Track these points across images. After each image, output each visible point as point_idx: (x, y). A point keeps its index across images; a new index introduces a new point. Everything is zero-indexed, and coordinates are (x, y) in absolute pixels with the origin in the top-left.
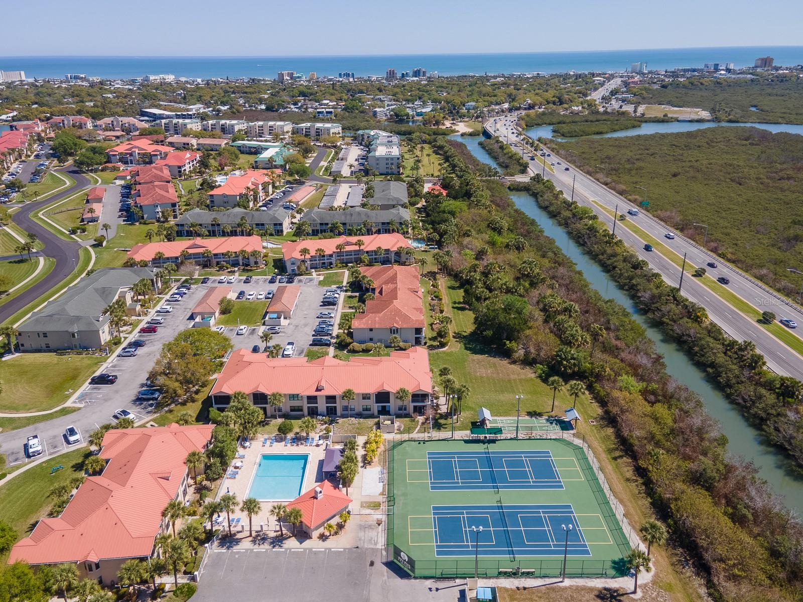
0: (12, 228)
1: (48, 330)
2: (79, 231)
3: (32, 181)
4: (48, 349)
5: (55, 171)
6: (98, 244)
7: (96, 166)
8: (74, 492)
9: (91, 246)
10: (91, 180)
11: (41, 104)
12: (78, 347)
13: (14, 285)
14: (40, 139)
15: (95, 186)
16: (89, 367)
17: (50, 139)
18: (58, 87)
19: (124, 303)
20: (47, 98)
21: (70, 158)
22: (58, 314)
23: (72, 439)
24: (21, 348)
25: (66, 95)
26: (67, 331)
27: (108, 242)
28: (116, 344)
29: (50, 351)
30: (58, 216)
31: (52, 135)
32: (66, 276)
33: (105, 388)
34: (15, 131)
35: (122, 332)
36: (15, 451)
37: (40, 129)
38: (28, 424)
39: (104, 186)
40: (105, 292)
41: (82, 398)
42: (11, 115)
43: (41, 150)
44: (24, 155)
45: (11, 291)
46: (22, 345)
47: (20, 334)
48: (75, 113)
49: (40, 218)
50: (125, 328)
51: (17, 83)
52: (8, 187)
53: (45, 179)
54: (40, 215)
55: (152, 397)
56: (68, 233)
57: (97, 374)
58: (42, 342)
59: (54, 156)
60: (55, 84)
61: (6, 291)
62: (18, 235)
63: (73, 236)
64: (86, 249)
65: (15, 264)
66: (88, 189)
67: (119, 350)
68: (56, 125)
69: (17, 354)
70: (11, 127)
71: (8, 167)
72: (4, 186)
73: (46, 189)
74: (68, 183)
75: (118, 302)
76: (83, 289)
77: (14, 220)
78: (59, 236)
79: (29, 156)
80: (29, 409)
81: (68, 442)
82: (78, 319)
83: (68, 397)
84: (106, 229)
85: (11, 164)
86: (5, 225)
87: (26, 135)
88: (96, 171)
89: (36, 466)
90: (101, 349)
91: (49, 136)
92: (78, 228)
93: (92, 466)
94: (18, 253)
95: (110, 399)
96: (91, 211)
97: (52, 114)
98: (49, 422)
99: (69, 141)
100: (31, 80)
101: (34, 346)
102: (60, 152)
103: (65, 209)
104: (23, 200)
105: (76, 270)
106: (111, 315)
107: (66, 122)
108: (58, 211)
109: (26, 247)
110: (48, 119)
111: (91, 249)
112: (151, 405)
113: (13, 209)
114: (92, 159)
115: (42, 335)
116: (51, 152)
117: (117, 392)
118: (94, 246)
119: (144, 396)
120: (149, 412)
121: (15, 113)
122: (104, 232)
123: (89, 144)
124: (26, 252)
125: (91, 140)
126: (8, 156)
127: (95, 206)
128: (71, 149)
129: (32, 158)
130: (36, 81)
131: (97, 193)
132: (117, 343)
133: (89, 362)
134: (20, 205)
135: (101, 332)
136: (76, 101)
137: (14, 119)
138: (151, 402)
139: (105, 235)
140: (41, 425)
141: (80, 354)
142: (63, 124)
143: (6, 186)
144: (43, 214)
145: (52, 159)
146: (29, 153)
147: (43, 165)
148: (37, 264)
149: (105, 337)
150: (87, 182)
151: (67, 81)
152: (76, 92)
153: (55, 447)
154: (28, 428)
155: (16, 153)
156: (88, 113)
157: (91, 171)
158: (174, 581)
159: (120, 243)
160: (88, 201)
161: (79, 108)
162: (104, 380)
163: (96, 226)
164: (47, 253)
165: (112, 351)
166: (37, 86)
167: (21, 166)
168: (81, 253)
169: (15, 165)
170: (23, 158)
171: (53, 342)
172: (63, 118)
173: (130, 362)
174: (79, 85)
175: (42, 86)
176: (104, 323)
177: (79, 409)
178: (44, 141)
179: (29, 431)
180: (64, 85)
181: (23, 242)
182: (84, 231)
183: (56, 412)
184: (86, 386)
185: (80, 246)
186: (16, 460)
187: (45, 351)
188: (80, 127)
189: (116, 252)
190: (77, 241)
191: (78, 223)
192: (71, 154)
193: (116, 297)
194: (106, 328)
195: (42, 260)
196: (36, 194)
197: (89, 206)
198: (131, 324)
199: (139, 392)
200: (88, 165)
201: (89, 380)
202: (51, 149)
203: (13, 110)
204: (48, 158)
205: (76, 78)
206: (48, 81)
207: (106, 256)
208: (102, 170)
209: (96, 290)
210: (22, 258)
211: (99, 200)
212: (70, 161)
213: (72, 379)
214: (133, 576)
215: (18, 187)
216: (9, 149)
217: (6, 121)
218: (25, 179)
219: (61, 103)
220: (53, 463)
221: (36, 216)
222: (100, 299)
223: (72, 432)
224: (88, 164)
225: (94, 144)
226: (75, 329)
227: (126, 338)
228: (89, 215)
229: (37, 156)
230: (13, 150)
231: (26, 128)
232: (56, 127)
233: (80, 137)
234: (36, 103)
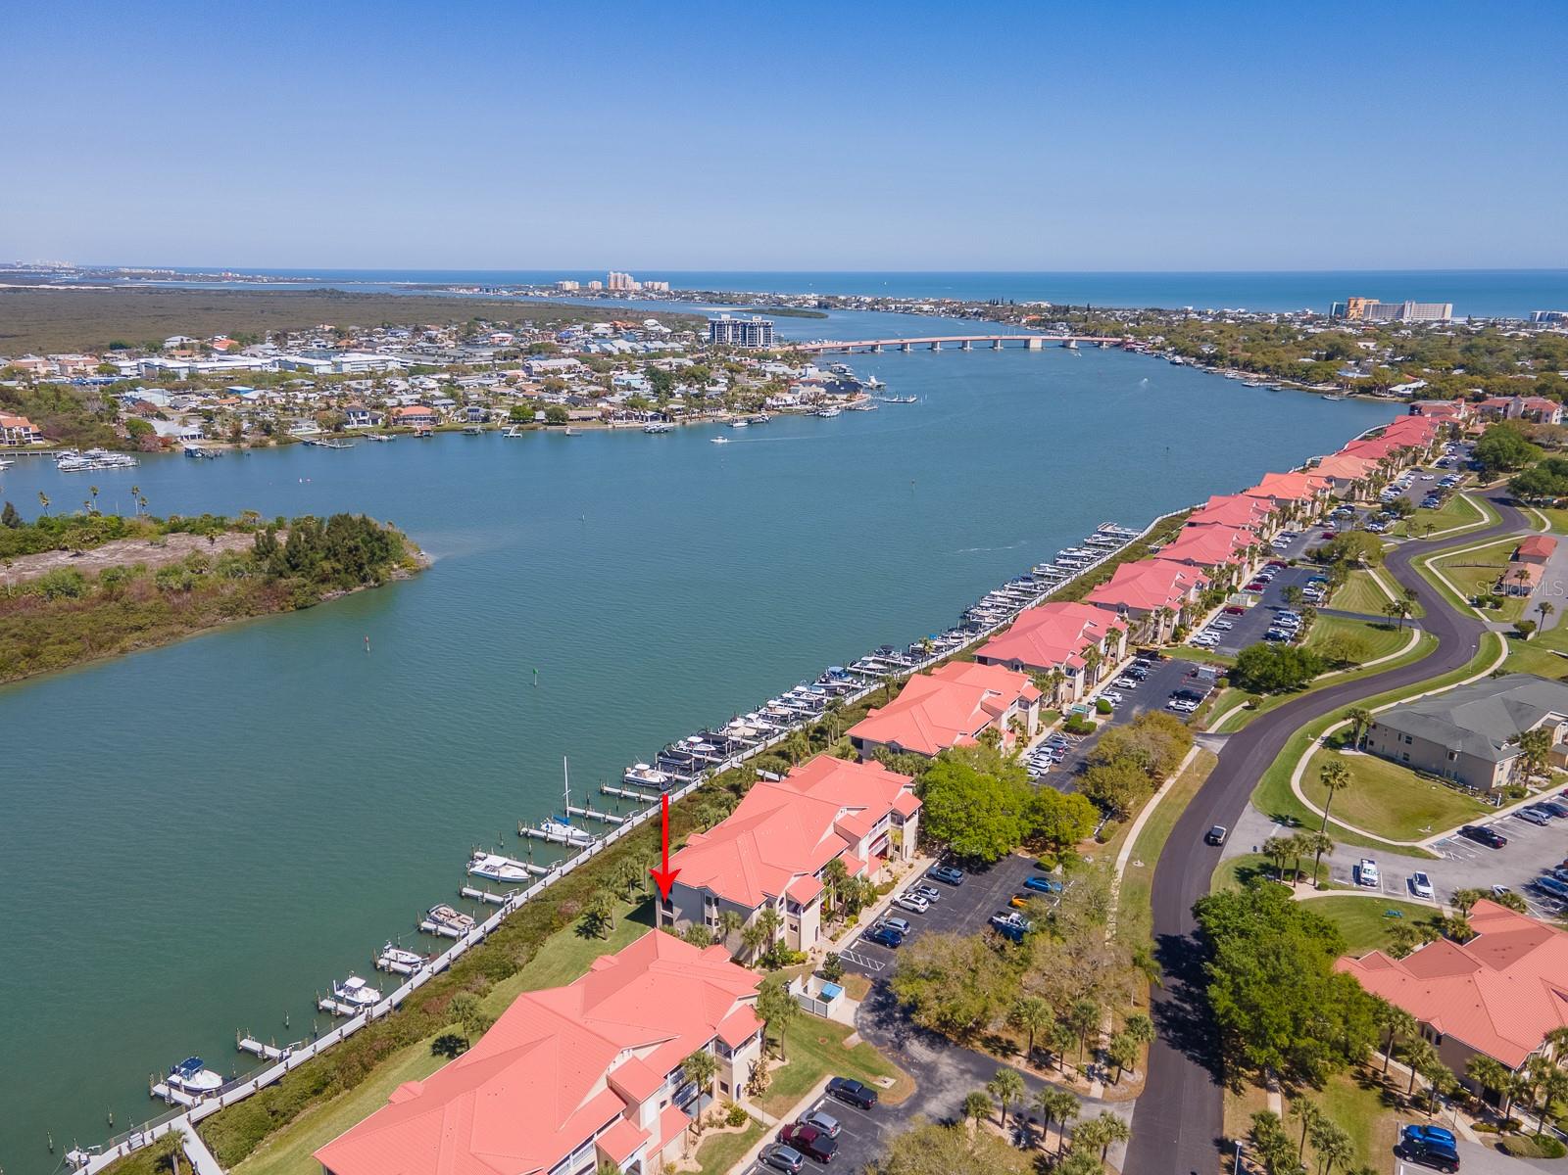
0: (1380, 574)
1: (1415, 734)
2: (1489, 603)
3: (1425, 505)
4: (1404, 762)
5: (1467, 494)
6: (1519, 633)
7: (1548, 498)
8: (1419, 947)
9: (1504, 634)
10: (1532, 520)
11: (1471, 370)
12: (1453, 775)
13: (1373, 658)
14: (1455, 434)
15: (1536, 533)
16: (1462, 810)
17: (1471, 436)
18: (1512, 336)
19: (1550, 738)
20: (1486, 359)
21: (1501, 474)
22: (1437, 717)
23: (1421, 888)
24: (1368, 746)
25: (1523, 354)
26: (1445, 747)
27: (1538, 634)
28: (1514, 795)
29: (1407, 766)
30: (1456, 572)
31: (1480, 429)
32: (1451, 669)
33: (1482, 850)
34: (1417, 418)
35: (1531, 782)
36: (1342, 867)
37: (1460, 417)
38: (1363, 845)
39: (1557, 537)
40: (1521, 711)
41: (1443, 846)
42: (1414, 385)
43: (1452, 454)
44: (1422, 459)
45: (1364, 665)
46: (1372, 743)
47: (1374, 727)
48: (1533, 391)
49: (1427, 568)
50: (1536, 779)
51: (1435, 325)
52: (1385, 508)
53: (1448, 506)
54: (1428, 563)
55: (1561, 893)
56: (1468, 603)
57: (1476, 824)
58: (1401, 749)
59: (1471, 467)
60: (1505, 331)
61: (1357, 664)
62: (1387, 586)
63: (1476, 610)
64: (1494, 637)
65: (1374, 629)
66: (1521, 535)
67: (1519, 806)
68: (1491, 412)
69: (1361, 753)
70: (1413, 408)
71: (1392, 476)
72: (1380, 505)
73: (1447, 521)
74: (1487, 519)
75: (1540, 732)
76: (1486, 694)
77: (1384, 563)
78: (1452, 604)
79: (1430, 462)
80: (1366, 828)
81: (1414, 891)
82: (1466, 734)
83: (1424, 836)
84: (1544, 613)
85: (1398, 471)
86: (1371, 567)
87: (1434, 425)
88: (1546, 505)
89: (1367, 898)
90: (1489, 793)
91: (1471, 430)
92: (1489, 599)
93: (1454, 927)
94: (1386, 615)
95: (1488, 867)
96: (1523, 575)
97: (1486, 390)
98: (1390, 855)
99: (1510, 444)
100: (1461, 321)
101: (1387, 751)
102: (1484, 463)
103: (1472, 563)
104: (1404, 533)
105: (1470, 664)
106: (1521, 747)
107: (1512, 408)
108: (1459, 563)
109: (1399, 610)
110: (1478, 398)
111: (1503, 639)
112: (1556, 905)
113: (1390, 545)
114: (1547, 483)
115: (1404, 738)
116: (1470, 459)
117: (1500, 862)
118: (1509, 635)
119: (1547, 887)
120: (1548, 913)
121: (1422, 383)
122: (1537, 617)
123: (1547, 455)
124: (1396, 616)
125: (1550, 447)
126: (1397, 459)
127: (1531, 568)
128: (1509, 459)
129: (1433, 465)
130: (1469, 322)
131: (1539, 546)
132: (1518, 795)
133: (1463, 804)
134: (1399, 542)
135: (1497, 767)
136: (1540, 366)
137: (1416, 395)
138: (1557, 901)
139: (1538, 621)
140: (1380, 854)
141: (1454, 787)
142: (1506, 411)
143: (1383, 507)
144: (1432, 563)
145: (1468, 472)
146: (1430, 457)
147: (1449, 480)
148: (1409, 638)
149: (1501, 777)
150: (1524, 523)
151: (1531, 324)
152: (1545, 349)
153: (1394, 889)
154: (1361, 848)
155: (1410, 455)
156: (1559, 392)
157: (1537, 504)
158: (1537, 1129)
159: (1562, 643)
160: (1516, 557)
161: (1543, 381)
162: (1483, 836)
163: (1521, 602)
164: (1427, 626)
165: (1505, 804)
166: (1469, 332)
167: (1413, 477)
168: (1484, 639)
169: (1402, 475)
170: (1418, 465)
171: (1415, 754)
172: (1509, 399)
173: (1532, 831)
174: (1555, 335)
175: (1478, 333)
176: (1507, 755)
177: (1437, 858)
178: (1460, 437)
179: (1363, 852)
180: (1522, 334)
181: (1393, 599)
182: (1497, 605)
183: (1402, 847)
184: (1452, 834)
185: (1485, 629)
186: (1342, 878)
187: (1400, 764)
188: (1537, 419)
189: (1549, 655)
190: (1482, 620)
191: (1489, 590)
192: (1505, 469)
193: (1538, 725)
194: (1508, 764)
195: (1417, 634)
196: (1430, 528)
197: (1519, 566)
198: (1549, 777)
199: (1538, 879)
200: (1534, 491)
201: (1460, 828)
202: (1470, 455)
203: (1418, 377)
204: (1460, 470)
205: (1551, 318)
206: (1494, 325)
207: (1529, 657)
208: (1558, 507)
209: (1506, 702)
210: (1389, 624)
211: (1540, 559)
212: (1503, 479)
213: (1435, 816)
214: (1487, 1076)
215: (1403, 513)
216: (1401, 446)
217: (1402, 395)
218: (1417, 499)
219: (1508, 369)
220: (1389, 905)
221: (1421, 563)
222: (1509, 717)
223: (1423, 880)
224: (1535, 489)
225: (1555, 455)
226: (1458, 747)
227: (1534, 794)
228: (1516, 582)
229: (1443, 464)
230: (1408, 448)
231: (1437, 413)
232: (1492, 414)
233: (1530, 439)
234: (1461, 367)
